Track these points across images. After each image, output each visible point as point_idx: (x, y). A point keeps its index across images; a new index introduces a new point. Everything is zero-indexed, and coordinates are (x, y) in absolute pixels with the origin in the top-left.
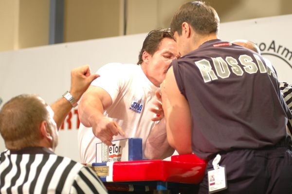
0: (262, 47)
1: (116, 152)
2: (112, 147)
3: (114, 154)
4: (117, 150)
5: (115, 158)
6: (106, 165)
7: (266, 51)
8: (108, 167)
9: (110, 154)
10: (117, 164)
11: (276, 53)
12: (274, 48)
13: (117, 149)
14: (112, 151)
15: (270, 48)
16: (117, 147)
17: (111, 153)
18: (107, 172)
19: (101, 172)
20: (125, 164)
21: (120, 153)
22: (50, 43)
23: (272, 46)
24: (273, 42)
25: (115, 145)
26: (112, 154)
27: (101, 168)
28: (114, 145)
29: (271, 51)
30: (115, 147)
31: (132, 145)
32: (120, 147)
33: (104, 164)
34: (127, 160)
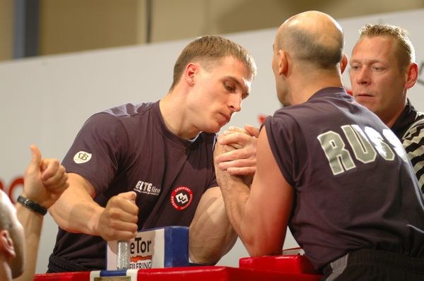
1: (143, 251)
2: (136, 243)
3: (139, 255)
4: (143, 249)
5: (139, 262)
6: (125, 274)
8: (130, 277)
9: (132, 255)
10: (143, 273)
13: (143, 245)
14: (135, 250)
16: (144, 243)
17: (132, 253)
20: (159, 273)
21: (149, 254)
22: (16, 57)
25: (140, 239)
26: (135, 255)
28: (138, 239)
30: (140, 242)
31: (171, 240)
32: (149, 243)
33: (122, 273)
34: (162, 266)
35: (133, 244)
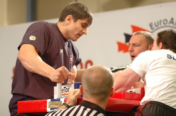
0: (165, 22)
1: (67, 92)
2: (64, 89)
3: (65, 93)
5: (65, 96)
7: (168, 25)
8: (61, 101)
11: (174, 26)
12: (173, 23)
13: (67, 90)
14: (64, 91)
15: (170, 22)
16: (67, 89)
17: (63, 92)
19: (57, 105)
23: (172, 21)
24: (172, 19)
29: (171, 25)
30: (66, 88)
32: (69, 89)
33: (58, 100)
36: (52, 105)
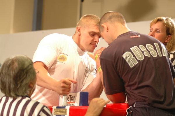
3: (70, 101)
4: (72, 99)
5: (70, 104)
6: (65, 108)
8: (67, 109)
9: (68, 101)
10: (72, 108)
14: (69, 99)
18: (66, 113)
19: (62, 112)
20: (77, 108)
21: (74, 101)
22: (33, 30)
25: (71, 96)
27: (62, 110)
28: (70, 96)
31: (82, 96)
32: (74, 97)
34: (79, 106)
35: (68, 97)
36: (57, 112)
